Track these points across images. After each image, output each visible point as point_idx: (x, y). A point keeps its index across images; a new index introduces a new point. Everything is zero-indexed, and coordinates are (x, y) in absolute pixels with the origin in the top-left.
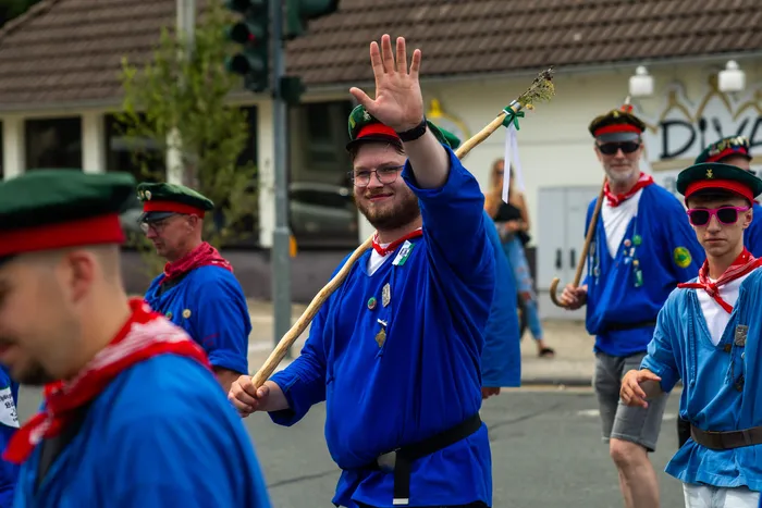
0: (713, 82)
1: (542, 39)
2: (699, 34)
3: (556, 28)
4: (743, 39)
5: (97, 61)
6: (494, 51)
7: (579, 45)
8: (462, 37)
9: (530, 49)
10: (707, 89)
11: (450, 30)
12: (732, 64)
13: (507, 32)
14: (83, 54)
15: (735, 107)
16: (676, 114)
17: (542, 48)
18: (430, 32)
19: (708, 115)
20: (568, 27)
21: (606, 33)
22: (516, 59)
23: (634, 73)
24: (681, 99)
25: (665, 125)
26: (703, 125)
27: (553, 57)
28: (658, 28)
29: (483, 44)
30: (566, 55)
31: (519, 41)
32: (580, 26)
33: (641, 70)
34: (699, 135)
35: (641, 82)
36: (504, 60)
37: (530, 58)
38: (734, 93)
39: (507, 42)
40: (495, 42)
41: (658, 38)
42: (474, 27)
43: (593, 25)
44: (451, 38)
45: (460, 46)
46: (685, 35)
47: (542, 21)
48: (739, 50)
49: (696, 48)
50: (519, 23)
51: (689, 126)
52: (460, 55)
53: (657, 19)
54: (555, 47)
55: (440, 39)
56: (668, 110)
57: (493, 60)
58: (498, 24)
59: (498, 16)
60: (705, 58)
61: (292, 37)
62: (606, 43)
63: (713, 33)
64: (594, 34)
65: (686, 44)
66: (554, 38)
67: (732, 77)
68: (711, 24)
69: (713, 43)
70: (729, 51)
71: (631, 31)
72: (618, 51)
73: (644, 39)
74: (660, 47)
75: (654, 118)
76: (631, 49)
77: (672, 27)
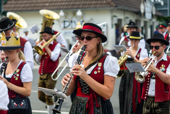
0: (74, 14)
1: (40, 5)
2: (72, 5)
4: (81, 6)
6: (30, 7)
7: (48, 6)
8: (23, 4)
12: (79, 11)
13: (32, 3)
16: (67, 20)
19: (73, 20)
20: (45, 3)
21: (53, 4)
22: (35, 8)
23: (60, 12)
24: (67, 17)
25: (64, 22)
26: (72, 22)
27: (43, 8)
28: (64, 3)
29: (28, 5)
30: (46, 8)
31: (36, 5)
32: (47, 3)
33: (62, 11)
34: (71, 24)
35: (62, 13)
36: (33, 8)
37: (38, 8)
38: (79, 16)
39: (33, 5)
40: (30, 5)
41: (64, 5)
43: (50, 2)
44: (21, 4)
45: (23, 5)
46: (69, 5)
47: (39, 1)
48: (81, 8)
49: (72, 7)
50: (34, 1)
51: (69, 21)
52: (23, 7)
54: (43, 6)
56: (65, 19)
57: (30, 9)
60: (74, 10)
62: (53, 6)
63: (74, 5)
64: (51, 4)
65: (70, 7)
66: (43, 4)
67: (79, 13)
68: (74, 3)
69: (75, 7)
70: (79, 8)
71: (58, 4)
72: (56, 7)
73: (61, 5)
74: (65, 7)
75: (62, 20)
76: (59, 7)
77: (66, 3)
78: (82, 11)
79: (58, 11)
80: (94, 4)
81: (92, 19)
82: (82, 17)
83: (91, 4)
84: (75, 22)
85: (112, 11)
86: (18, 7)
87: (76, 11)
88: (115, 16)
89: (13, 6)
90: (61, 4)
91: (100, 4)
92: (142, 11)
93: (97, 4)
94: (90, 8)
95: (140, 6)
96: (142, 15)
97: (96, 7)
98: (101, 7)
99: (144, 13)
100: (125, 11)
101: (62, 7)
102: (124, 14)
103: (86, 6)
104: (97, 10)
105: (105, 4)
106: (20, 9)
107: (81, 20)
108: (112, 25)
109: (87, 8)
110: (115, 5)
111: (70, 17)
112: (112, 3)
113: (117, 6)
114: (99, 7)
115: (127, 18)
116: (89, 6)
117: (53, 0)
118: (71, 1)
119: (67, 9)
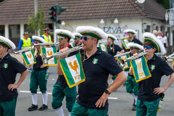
0: (112, 22)
1: (85, 15)
2: (110, 15)
3: (87, 13)
4: (117, 16)
5: (7, 16)
6: (78, 16)
7: (91, 16)
8: (72, 14)
9: (84, 16)
10: (111, 23)
11: (70, 13)
12: (116, 19)
13: (79, 14)
14: (4, 15)
16: (106, 26)
17: (86, 16)
18: (66, 13)
19: (111, 27)
20: (89, 13)
21: (96, 14)
22: (82, 18)
23: (101, 20)
24: (107, 24)
25: (104, 28)
26: (110, 28)
27: (88, 17)
28: (104, 14)
29: (76, 15)
30: (90, 17)
31: (82, 15)
32: (91, 13)
33: (102, 20)
34: (109, 29)
35: (102, 21)
36: (80, 18)
37: (84, 18)
38: (116, 24)
39: (80, 15)
41: (104, 15)
42: (73, 13)
43: (93, 13)
44: (70, 14)
45: (72, 16)
46: (108, 15)
47: (85, 12)
48: (117, 17)
49: (110, 17)
50: (81, 12)
51: (108, 28)
52: (72, 17)
53: (103, 12)
54: (88, 16)
55: (68, 14)
57: (78, 18)
58: (77, 12)
59: (77, 11)
60: (112, 19)
61: (59, 14)
62: (96, 16)
64: (94, 14)
65: (109, 16)
66: (87, 15)
67: (116, 21)
68: (112, 13)
69: (113, 16)
70: (115, 17)
71: (99, 14)
72: (98, 17)
73: (102, 15)
74: (105, 16)
75: (103, 27)
76: (100, 17)
77: (106, 13)
78: (118, 19)
79: (99, 19)
80: (128, 14)
81: (126, 26)
82: (119, 24)
83: (126, 14)
84: (112, 28)
85: (142, 19)
86: (68, 17)
87: (114, 20)
88: (144, 23)
89: (64, 16)
90: (102, 14)
91: (132, 14)
92: (167, 19)
93: (130, 14)
94: (124, 17)
95: (165, 15)
96: (167, 22)
97: (129, 16)
98: (134, 16)
99: (168, 21)
100: (152, 19)
101: (102, 17)
102: (152, 22)
103: (122, 16)
104: (130, 19)
105: (137, 14)
106: (70, 18)
107: (118, 27)
108: (143, 30)
109: (123, 17)
110: (145, 14)
111: (109, 24)
112: (143, 13)
113: (146, 16)
114: (132, 16)
115: (154, 24)
116: (124, 15)
117: (95, 11)
118: (110, 12)
119: (106, 18)
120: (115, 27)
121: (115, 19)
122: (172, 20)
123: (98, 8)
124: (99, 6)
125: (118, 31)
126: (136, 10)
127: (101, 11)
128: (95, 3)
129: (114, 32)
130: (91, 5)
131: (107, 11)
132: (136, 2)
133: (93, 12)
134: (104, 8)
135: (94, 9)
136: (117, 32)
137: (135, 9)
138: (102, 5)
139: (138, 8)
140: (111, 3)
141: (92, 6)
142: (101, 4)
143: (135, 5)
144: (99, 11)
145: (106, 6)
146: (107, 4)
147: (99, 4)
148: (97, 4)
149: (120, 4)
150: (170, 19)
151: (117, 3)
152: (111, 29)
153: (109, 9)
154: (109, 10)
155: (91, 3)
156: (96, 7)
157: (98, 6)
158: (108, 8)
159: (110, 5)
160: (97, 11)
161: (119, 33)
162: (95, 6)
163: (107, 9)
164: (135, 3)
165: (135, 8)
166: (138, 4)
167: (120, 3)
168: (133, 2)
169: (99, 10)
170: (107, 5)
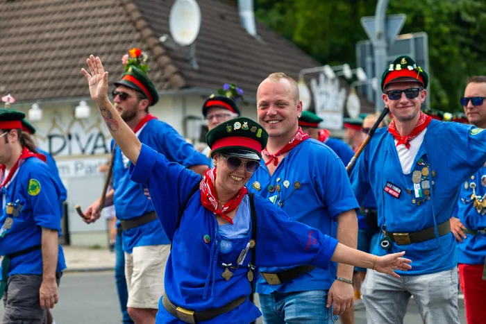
0: (74, 113)
2: (67, 88)
7: (3, 93)
10: (72, 117)
12: (83, 103)
15: (87, 127)
16: (56, 131)
19: (73, 131)
21: (18, 86)
23: (31, 108)
24: (58, 123)
25: (50, 137)
26: (70, 137)
28: (45, 84)
32: (4, 83)
33: (35, 106)
34: (68, 142)
35: (36, 112)
41: (45, 89)
43: (11, 82)
46: (59, 88)
49: (65, 94)
51: (62, 137)
53: (45, 79)
56: (51, 129)
60: (69, 100)
62: (17, 92)
63: (74, 87)
64: (11, 87)
65: (59, 93)
67: (83, 110)
68: (73, 82)
69: (74, 92)
70: (81, 96)
71: (31, 86)
72: (23, 96)
73: (38, 90)
74: (46, 94)
75: (45, 135)
76: (31, 95)
77: (53, 84)
78: (89, 104)
79: (26, 105)
84: (78, 138)
90: (39, 85)
101: (38, 95)
105: (158, 81)
107: (95, 131)
111: (65, 124)
112: (178, 78)
113: (188, 86)
117: (19, 76)
118: (67, 77)
119: (50, 99)
120: (87, 132)
121: (77, 104)
122: (334, 112)
123: (33, 65)
124: (40, 56)
125: (95, 147)
126: (157, 70)
127: (39, 75)
128: (27, 47)
129: (83, 151)
130: (14, 53)
131: (61, 73)
132: (163, 39)
133: (11, 77)
134: (54, 64)
135: (19, 67)
136: (93, 153)
137: (155, 66)
138: (47, 55)
139: (165, 59)
140: (81, 47)
141: (14, 58)
142: (47, 50)
143: (159, 50)
144: (32, 75)
145: (60, 58)
146: (67, 48)
147: (40, 51)
148: (34, 51)
149: (109, 48)
150: (322, 107)
151: (102, 44)
152: (74, 142)
153: (67, 67)
154: (67, 72)
155: (14, 48)
156: (26, 61)
157: (33, 56)
158: (67, 62)
159: (74, 52)
160: (25, 76)
161: (99, 156)
162: (26, 57)
163: (60, 68)
164: (161, 44)
165: (156, 60)
166: (169, 45)
167: (110, 44)
168: (152, 41)
169: (33, 70)
170: (67, 53)
